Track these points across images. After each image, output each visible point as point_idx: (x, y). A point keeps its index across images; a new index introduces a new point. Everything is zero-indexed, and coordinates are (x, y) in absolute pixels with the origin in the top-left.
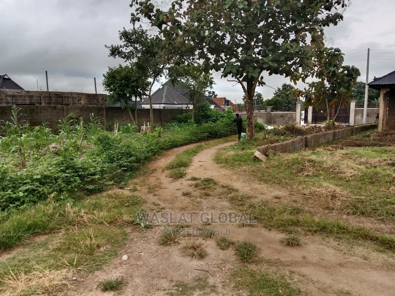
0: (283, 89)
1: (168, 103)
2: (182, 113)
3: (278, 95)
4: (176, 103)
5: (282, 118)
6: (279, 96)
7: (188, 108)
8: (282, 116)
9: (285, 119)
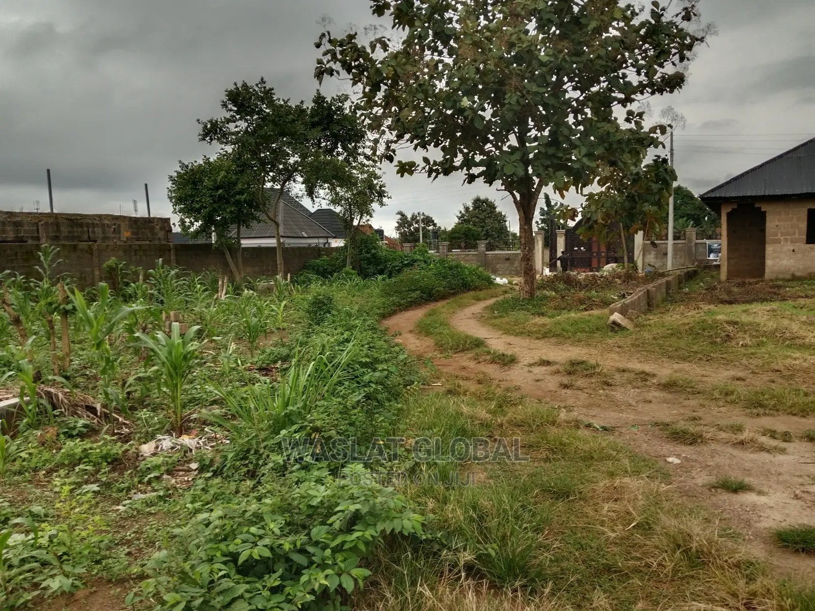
0: (475, 208)
1: (290, 235)
2: (320, 256)
3: (465, 220)
4: (305, 235)
5: (508, 262)
6: (467, 221)
7: (327, 246)
8: (508, 259)
9: (514, 264)
